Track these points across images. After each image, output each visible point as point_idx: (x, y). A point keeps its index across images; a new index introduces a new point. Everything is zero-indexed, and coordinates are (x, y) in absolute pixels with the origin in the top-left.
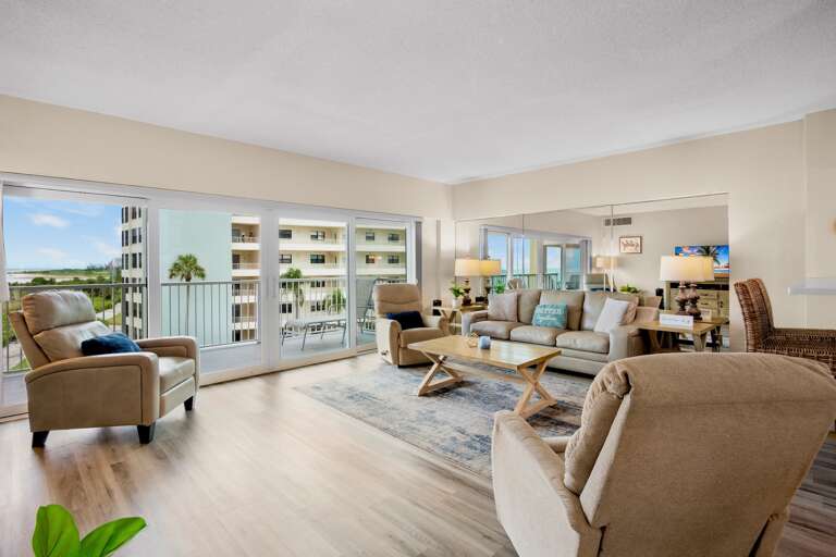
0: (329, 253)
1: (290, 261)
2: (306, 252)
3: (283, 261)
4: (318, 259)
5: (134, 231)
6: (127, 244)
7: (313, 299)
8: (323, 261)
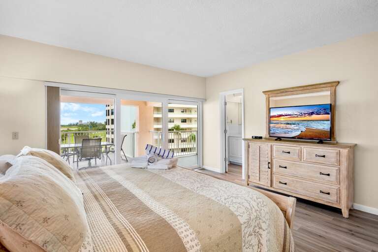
0: (188, 118)
1: (173, 122)
2: (179, 118)
3: (170, 122)
4: (184, 121)
5: (112, 110)
6: (109, 115)
7: (184, 137)
8: (185, 122)
